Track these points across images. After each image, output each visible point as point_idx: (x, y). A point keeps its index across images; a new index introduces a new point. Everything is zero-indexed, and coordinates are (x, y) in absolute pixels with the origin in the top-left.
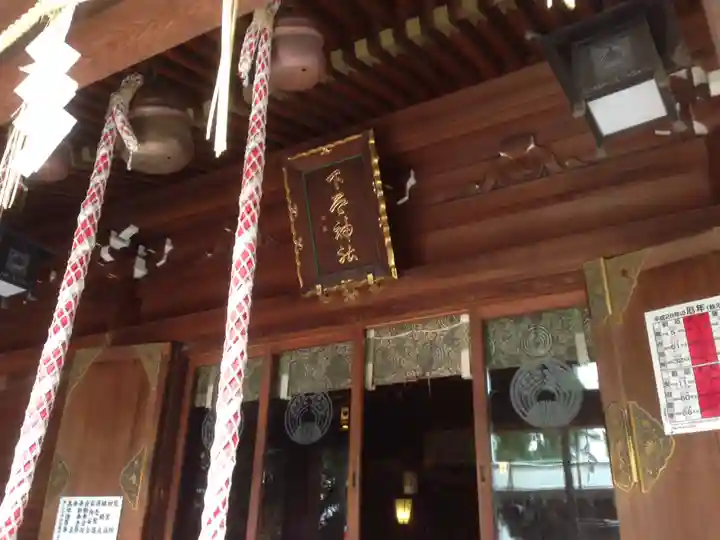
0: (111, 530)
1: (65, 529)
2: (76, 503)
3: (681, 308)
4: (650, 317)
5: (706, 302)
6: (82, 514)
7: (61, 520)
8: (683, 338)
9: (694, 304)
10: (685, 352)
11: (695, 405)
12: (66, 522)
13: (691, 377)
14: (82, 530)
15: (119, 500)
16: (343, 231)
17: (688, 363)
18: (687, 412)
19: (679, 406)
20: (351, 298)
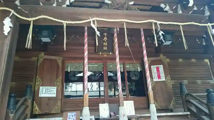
0: (54, 93)
1: (42, 93)
2: (44, 88)
3: (156, 66)
4: (152, 66)
5: (159, 66)
6: (46, 90)
7: (41, 92)
8: (156, 70)
9: (157, 66)
10: (156, 71)
11: (157, 77)
12: (42, 92)
13: (157, 74)
14: (47, 93)
15: (56, 87)
16: (105, 44)
17: (156, 73)
18: (156, 78)
19: (155, 78)
20: (105, 56)
